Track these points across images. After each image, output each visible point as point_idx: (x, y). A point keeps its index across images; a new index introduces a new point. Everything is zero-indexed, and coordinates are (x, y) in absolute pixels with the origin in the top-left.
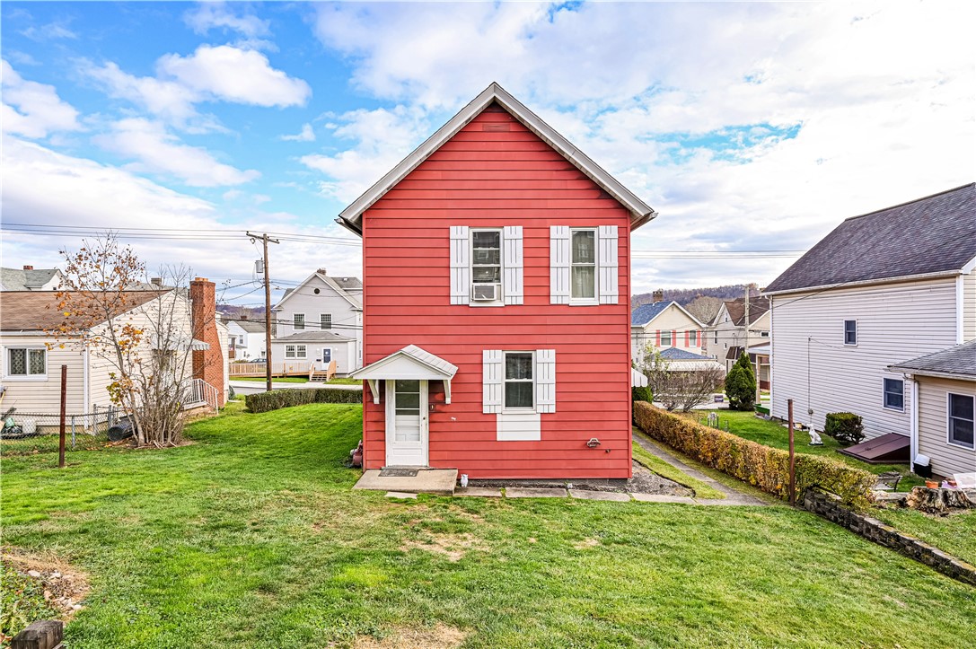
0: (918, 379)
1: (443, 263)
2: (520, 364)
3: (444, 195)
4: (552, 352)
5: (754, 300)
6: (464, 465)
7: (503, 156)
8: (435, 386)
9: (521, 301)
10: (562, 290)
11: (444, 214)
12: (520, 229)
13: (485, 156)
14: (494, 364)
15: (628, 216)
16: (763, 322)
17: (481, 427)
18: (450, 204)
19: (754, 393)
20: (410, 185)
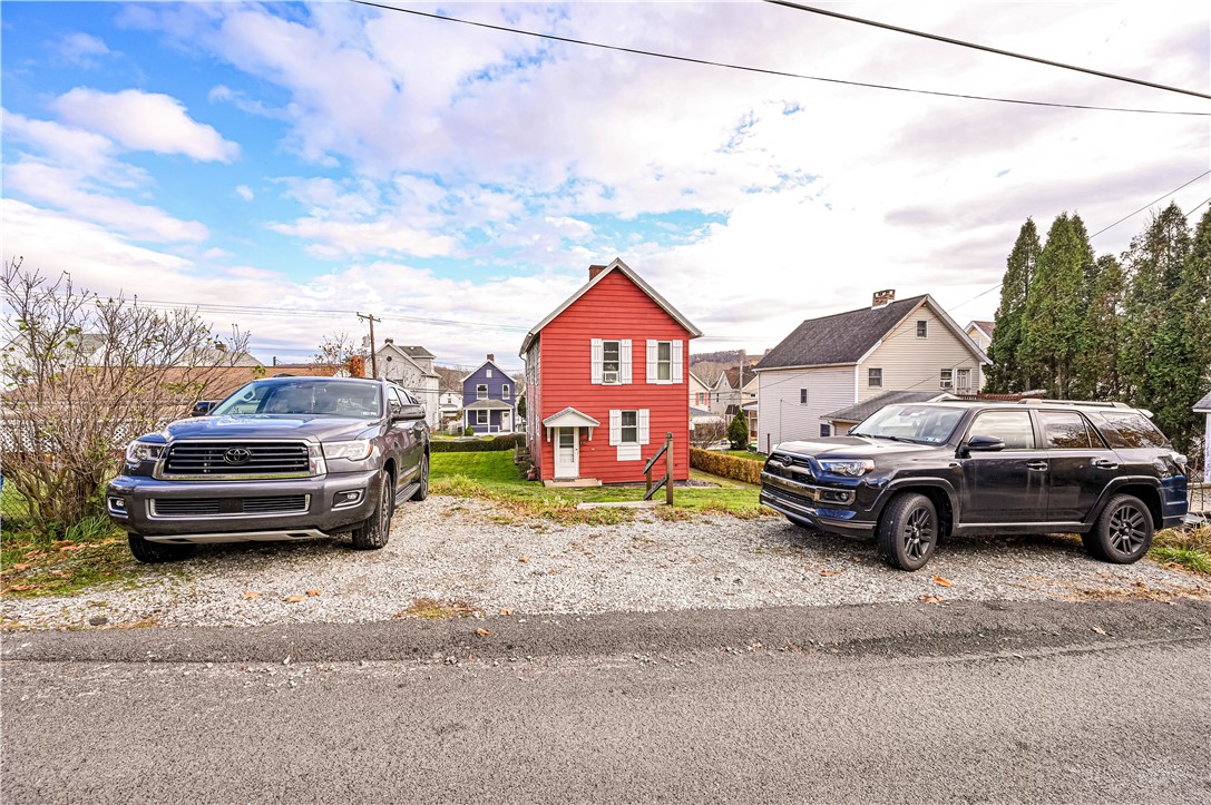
0: (835, 423)
1: (587, 360)
2: (630, 417)
3: (587, 320)
4: (648, 411)
5: (746, 369)
6: (599, 475)
7: (621, 299)
8: (583, 431)
9: (630, 382)
10: (652, 376)
11: (588, 331)
12: (630, 341)
13: (610, 298)
14: (616, 416)
15: (686, 334)
16: (753, 386)
17: (609, 453)
18: (591, 326)
19: (746, 438)
20: (569, 314)
